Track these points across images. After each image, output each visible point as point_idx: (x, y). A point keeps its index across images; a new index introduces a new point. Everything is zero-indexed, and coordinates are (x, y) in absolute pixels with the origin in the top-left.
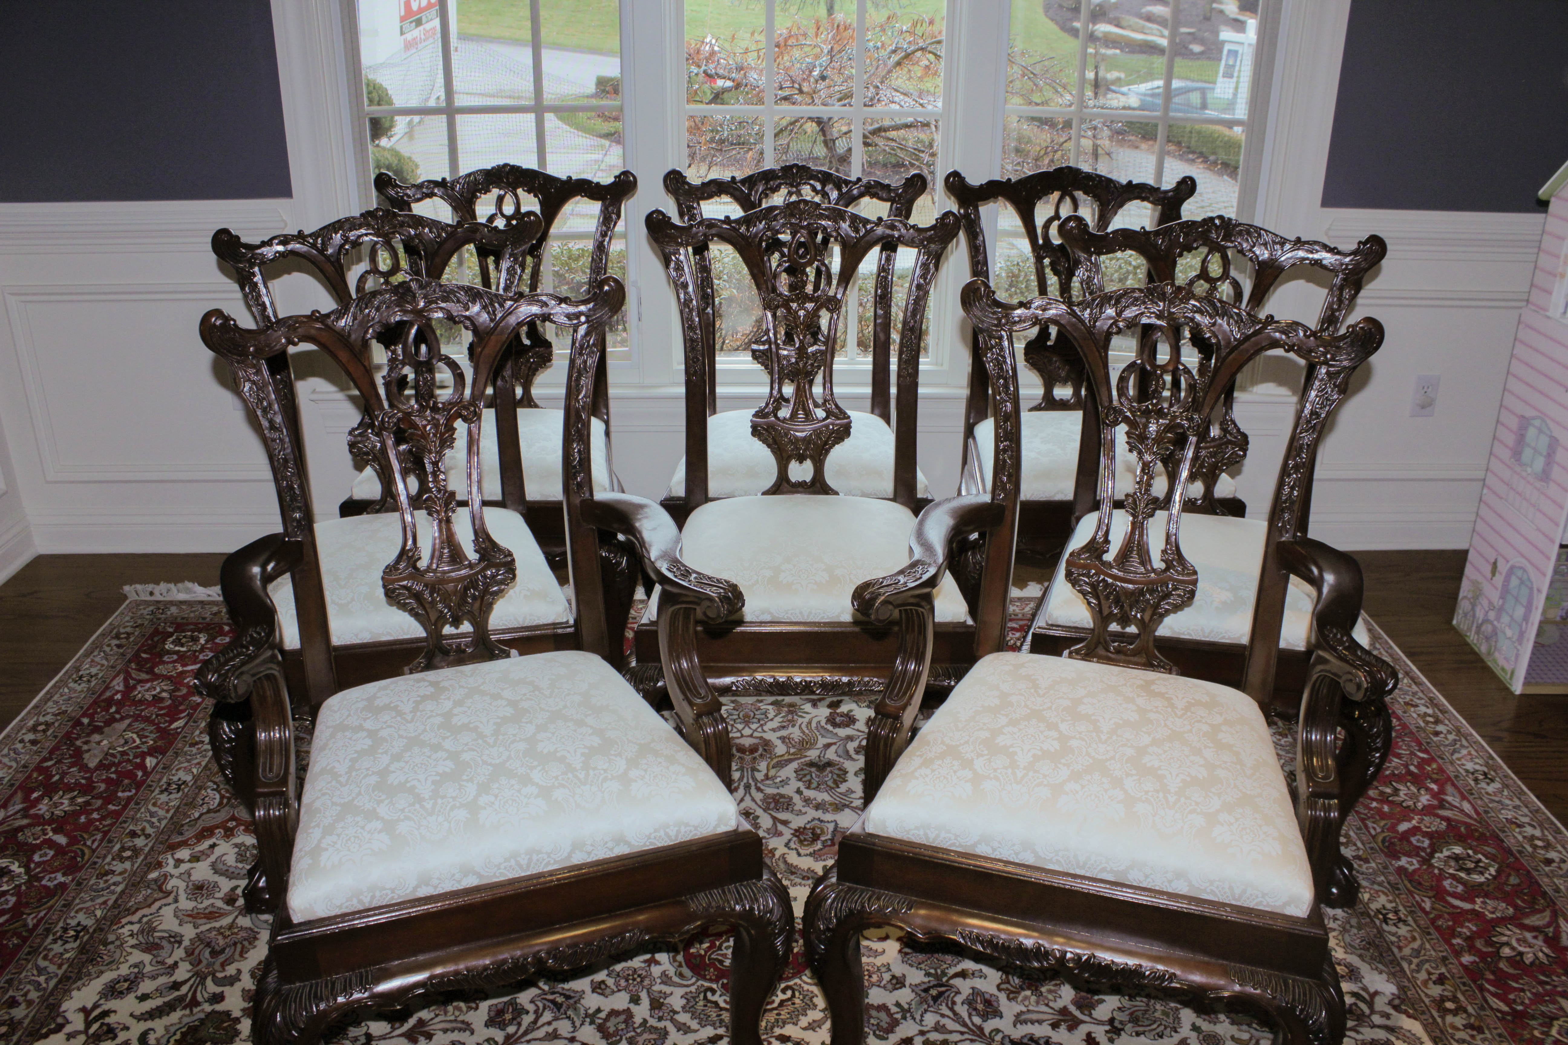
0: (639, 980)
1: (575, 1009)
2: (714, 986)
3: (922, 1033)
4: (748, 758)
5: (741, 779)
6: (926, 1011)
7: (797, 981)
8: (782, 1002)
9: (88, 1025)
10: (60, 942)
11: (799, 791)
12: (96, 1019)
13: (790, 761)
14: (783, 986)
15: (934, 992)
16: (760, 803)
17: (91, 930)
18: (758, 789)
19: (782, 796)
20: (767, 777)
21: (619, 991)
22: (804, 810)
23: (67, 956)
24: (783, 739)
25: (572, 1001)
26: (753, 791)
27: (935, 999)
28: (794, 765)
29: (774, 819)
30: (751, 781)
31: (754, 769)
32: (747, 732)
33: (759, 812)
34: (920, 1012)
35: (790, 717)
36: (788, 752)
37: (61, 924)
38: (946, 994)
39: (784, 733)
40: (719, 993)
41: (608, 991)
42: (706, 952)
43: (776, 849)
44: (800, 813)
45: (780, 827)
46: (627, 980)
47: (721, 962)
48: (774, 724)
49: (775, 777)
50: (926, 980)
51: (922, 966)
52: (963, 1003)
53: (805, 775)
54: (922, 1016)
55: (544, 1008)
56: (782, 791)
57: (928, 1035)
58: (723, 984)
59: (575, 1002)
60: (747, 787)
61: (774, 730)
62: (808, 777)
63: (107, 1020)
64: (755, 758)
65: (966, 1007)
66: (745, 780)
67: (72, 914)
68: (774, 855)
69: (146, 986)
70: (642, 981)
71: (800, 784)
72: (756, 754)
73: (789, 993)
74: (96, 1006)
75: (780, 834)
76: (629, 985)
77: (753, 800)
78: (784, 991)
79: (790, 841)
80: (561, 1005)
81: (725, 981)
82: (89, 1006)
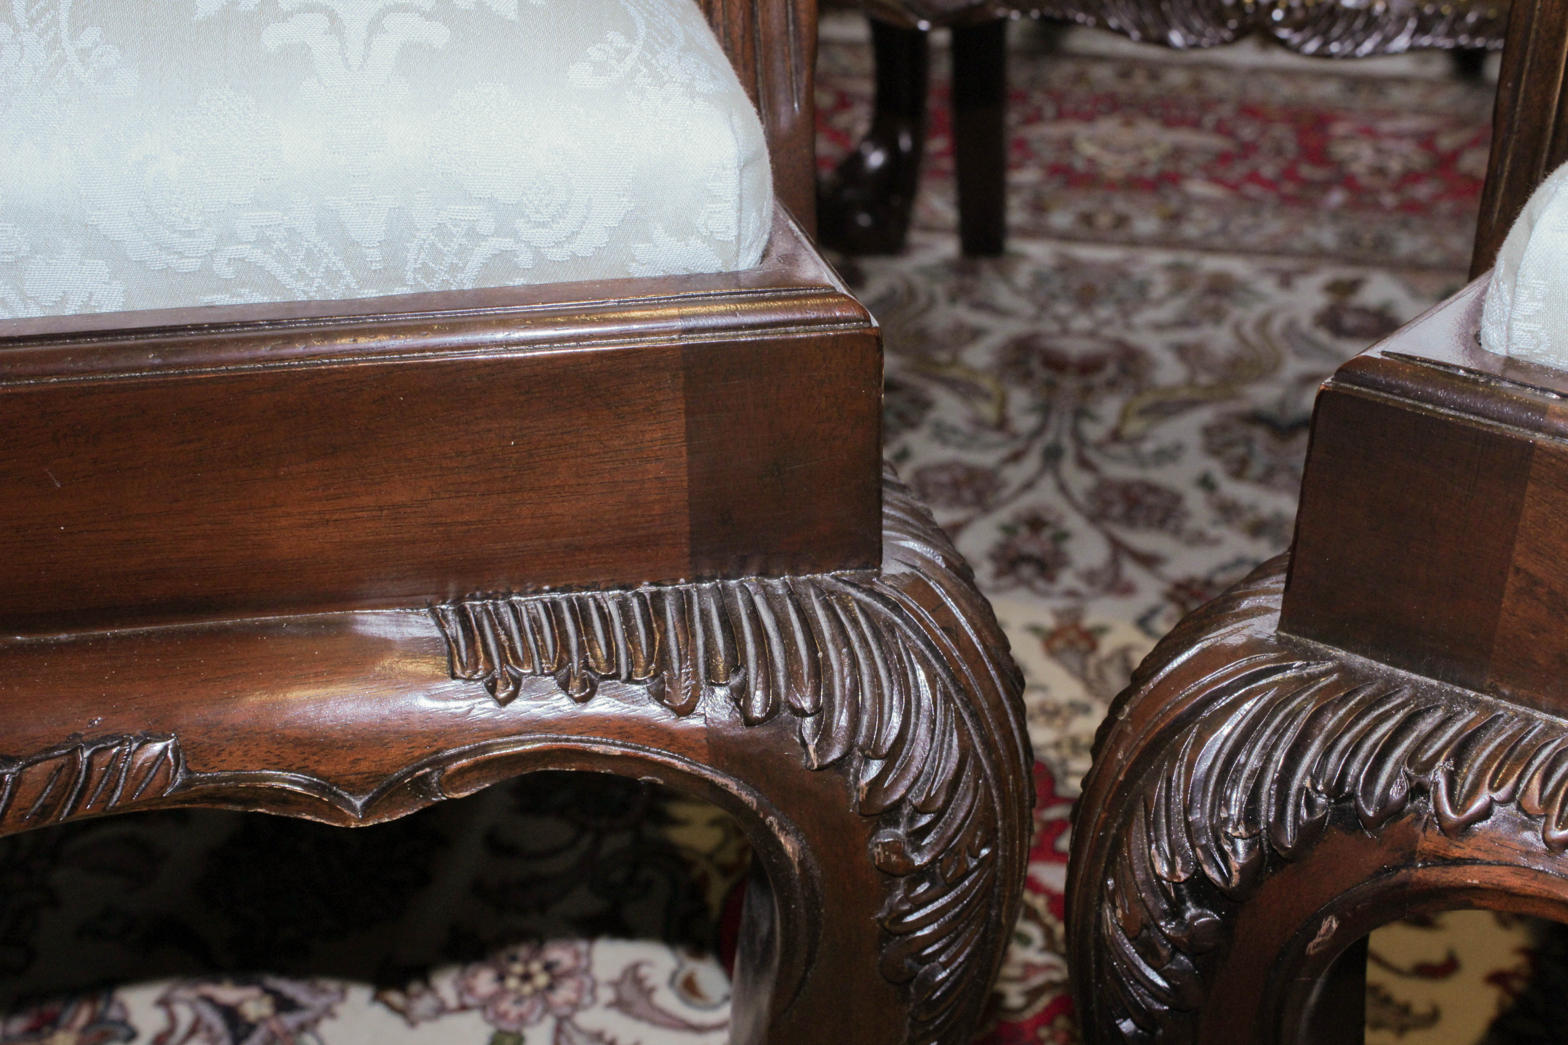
0: (542, 980)
4: (1070, 383)
5: (1039, 432)
11: (1206, 483)
13: (1191, 404)
16: (1080, 497)
18: (1084, 464)
19: (1152, 489)
20: (1116, 436)
21: (463, 1008)
22: (1214, 532)
24: (1182, 351)
25: (290, 1020)
26: (1068, 468)
28: (1205, 415)
29: (1118, 548)
30: (1067, 443)
31: (1081, 413)
32: (1082, 322)
33: (1074, 522)
35: (1210, 302)
36: (1191, 383)
39: (1188, 336)
43: (1102, 630)
44: (1199, 539)
45: (1131, 571)
48: (1166, 313)
49: (1140, 438)
53: (1230, 444)
55: (193, 1031)
56: (1156, 475)
59: (302, 1028)
60: (1053, 455)
61: (1159, 327)
62: (1239, 451)
64: (1089, 388)
66: (1049, 437)
68: (1093, 647)
70: (551, 987)
71: (1216, 468)
72: (1098, 379)
75: (1127, 590)
76: (503, 992)
77: (1063, 488)
79: (1153, 612)
80: (251, 1027)
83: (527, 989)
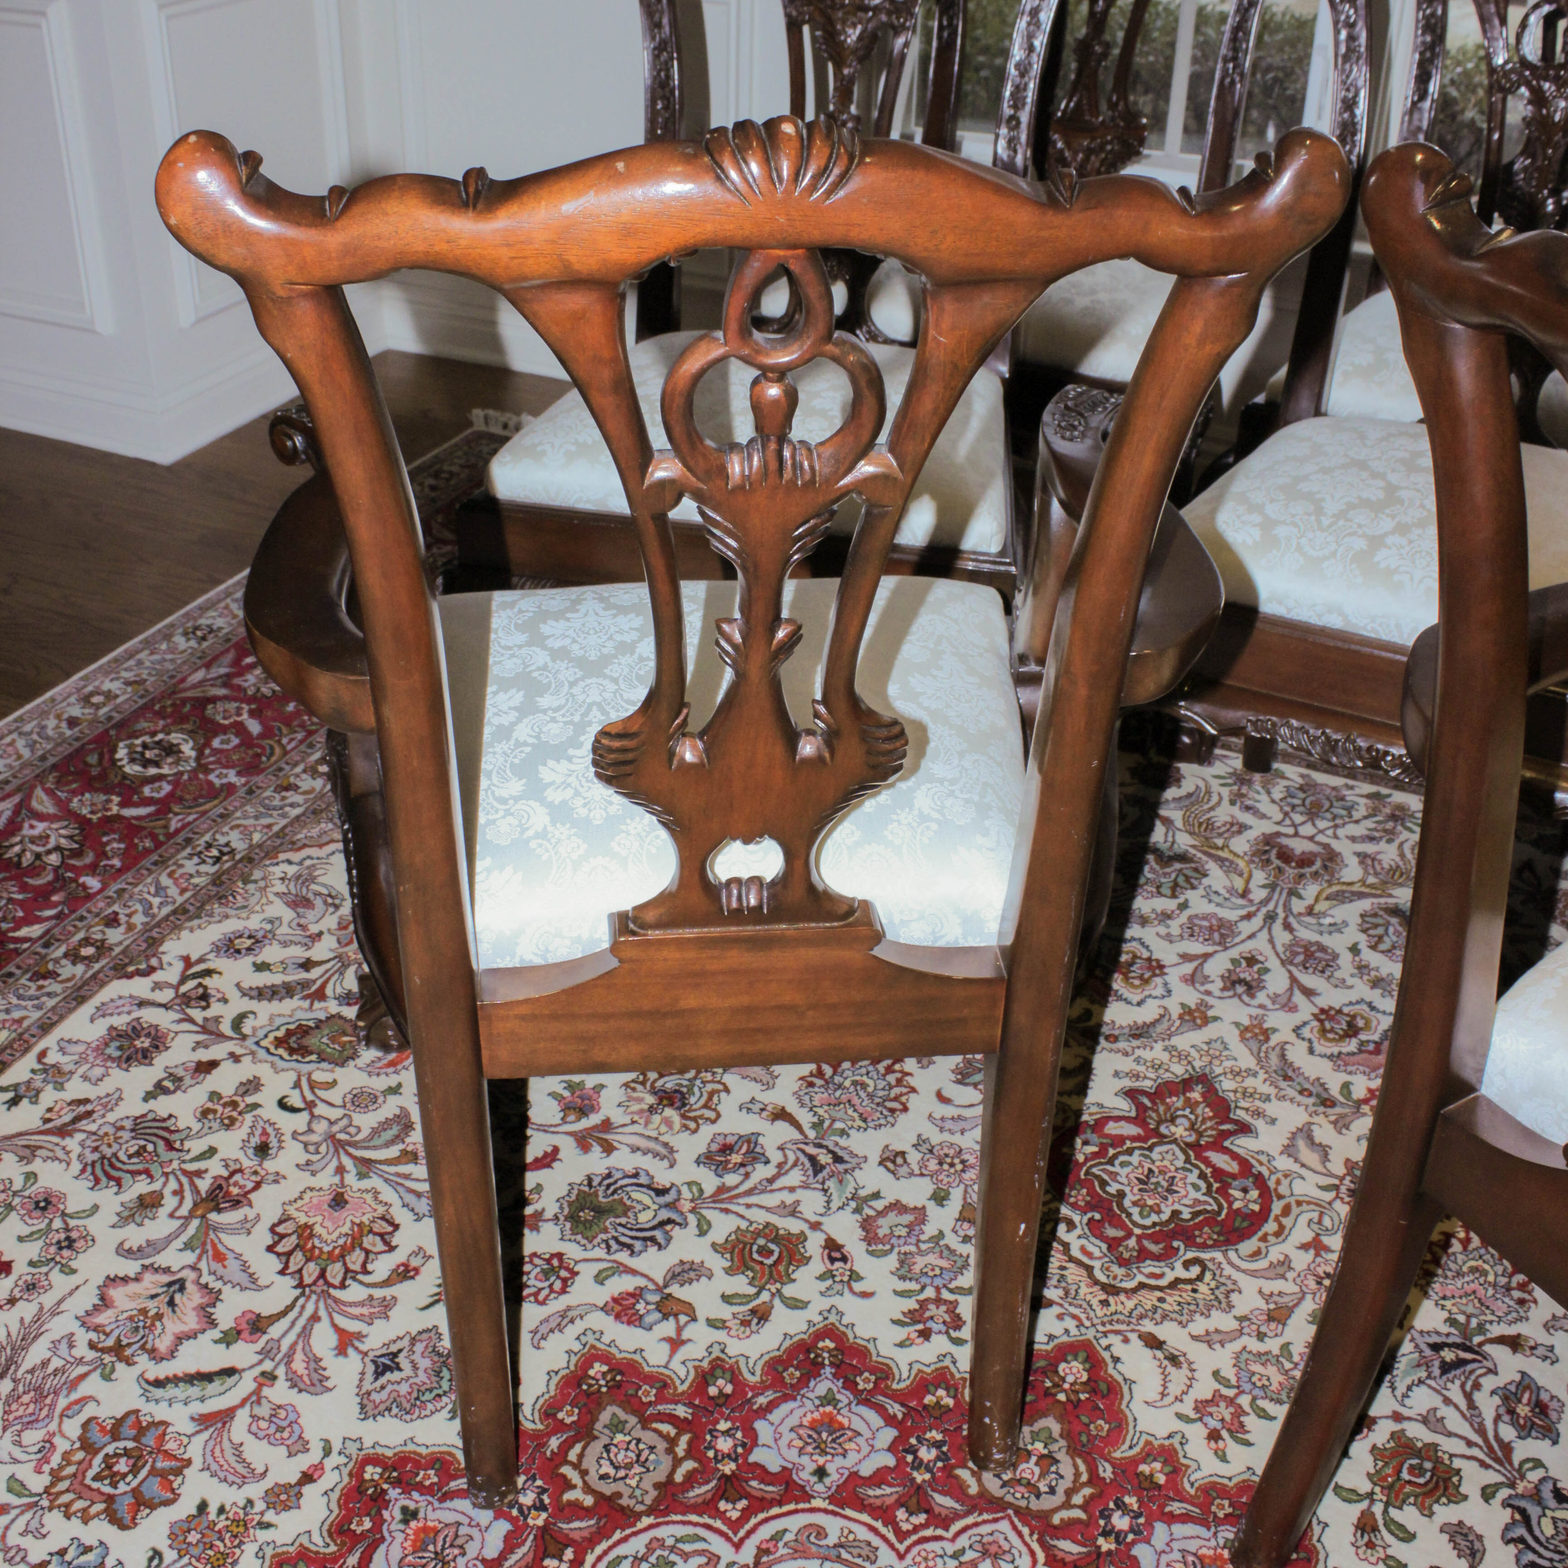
0: (959, 1167)
1: (841, 1182)
2: (1076, 1218)
3: (1397, 1417)
4: (1291, 871)
5: (1265, 902)
6: (1421, 1382)
7: (1218, 1255)
8: (1177, 1281)
9: (183, 980)
10: (196, 860)
11: (1354, 950)
12: (195, 976)
13: (1361, 895)
14: (1190, 1255)
15: (1448, 1355)
16: (1280, 949)
17: (238, 857)
18: (1287, 927)
19: (1323, 949)
20: (1310, 911)
21: (922, 1175)
22: (1350, 981)
23: (196, 880)
24: (1363, 857)
25: (841, 1167)
26: (1278, 927)
27: (1446, 1368)
28: (1366, 905)
29: (1293, 980)
30: (1280, 910)
31: (1293, 893)
32: (1307, 830)
33: (1273, 963)
34: (1408, 1381)
35: (1390, 825)
36: (1363, 882)
37: (207, 837)
38: (1469, 1367)
39: (1370, 848)
40: (1078, 1231)
41: (903, 1171)
42: (1087, 1160)
43: (1275, 1030)
44: (1342, 984)
45: (1298, 998)
46: (941, 1164)
47: (1104, 1183)
48: (1358, 830)
49: (1324, 914)
50: (1445, 1329)
51: (1448, 1304)
52: (1493, 1392)
53: (1376, 926)
54: (1409, 1388)
55: (795, 1165)
56: (1326, 940)
57: (1406, 1425)
58: (1091, 1220)
59: (846, 1171)
60: (1271, 918)
61: (1353, 839)
62: (1380, 931)
63: (207, 981)
64: (1302, 876)
65: (1497, 1401)
66: (1271, 906)
67: (226, 829)
68: (1267, 1039)
69: (271, 953)
70: (963, 1171)
71: (1362, 940)
72: (1307, 870)
73: (1195, 1270)
74: (201, 960)
75: (1293, 1009)
76: (941, 1171)
77: (1271, 941)
78: (1187, 1265)
79: (1305, 1024)
80: (823, 1167)
81: (1097, 1216)
82: (194, 957)
83: (952, 1170)
